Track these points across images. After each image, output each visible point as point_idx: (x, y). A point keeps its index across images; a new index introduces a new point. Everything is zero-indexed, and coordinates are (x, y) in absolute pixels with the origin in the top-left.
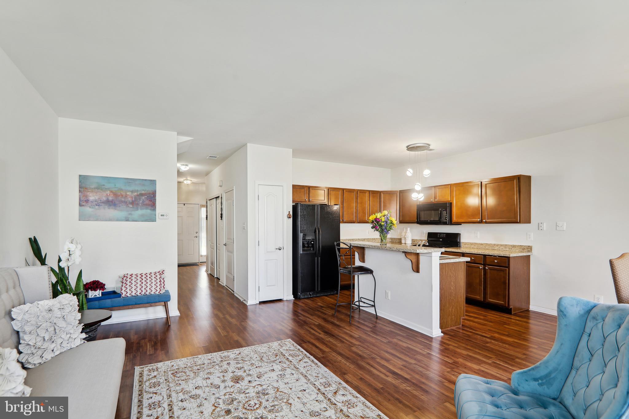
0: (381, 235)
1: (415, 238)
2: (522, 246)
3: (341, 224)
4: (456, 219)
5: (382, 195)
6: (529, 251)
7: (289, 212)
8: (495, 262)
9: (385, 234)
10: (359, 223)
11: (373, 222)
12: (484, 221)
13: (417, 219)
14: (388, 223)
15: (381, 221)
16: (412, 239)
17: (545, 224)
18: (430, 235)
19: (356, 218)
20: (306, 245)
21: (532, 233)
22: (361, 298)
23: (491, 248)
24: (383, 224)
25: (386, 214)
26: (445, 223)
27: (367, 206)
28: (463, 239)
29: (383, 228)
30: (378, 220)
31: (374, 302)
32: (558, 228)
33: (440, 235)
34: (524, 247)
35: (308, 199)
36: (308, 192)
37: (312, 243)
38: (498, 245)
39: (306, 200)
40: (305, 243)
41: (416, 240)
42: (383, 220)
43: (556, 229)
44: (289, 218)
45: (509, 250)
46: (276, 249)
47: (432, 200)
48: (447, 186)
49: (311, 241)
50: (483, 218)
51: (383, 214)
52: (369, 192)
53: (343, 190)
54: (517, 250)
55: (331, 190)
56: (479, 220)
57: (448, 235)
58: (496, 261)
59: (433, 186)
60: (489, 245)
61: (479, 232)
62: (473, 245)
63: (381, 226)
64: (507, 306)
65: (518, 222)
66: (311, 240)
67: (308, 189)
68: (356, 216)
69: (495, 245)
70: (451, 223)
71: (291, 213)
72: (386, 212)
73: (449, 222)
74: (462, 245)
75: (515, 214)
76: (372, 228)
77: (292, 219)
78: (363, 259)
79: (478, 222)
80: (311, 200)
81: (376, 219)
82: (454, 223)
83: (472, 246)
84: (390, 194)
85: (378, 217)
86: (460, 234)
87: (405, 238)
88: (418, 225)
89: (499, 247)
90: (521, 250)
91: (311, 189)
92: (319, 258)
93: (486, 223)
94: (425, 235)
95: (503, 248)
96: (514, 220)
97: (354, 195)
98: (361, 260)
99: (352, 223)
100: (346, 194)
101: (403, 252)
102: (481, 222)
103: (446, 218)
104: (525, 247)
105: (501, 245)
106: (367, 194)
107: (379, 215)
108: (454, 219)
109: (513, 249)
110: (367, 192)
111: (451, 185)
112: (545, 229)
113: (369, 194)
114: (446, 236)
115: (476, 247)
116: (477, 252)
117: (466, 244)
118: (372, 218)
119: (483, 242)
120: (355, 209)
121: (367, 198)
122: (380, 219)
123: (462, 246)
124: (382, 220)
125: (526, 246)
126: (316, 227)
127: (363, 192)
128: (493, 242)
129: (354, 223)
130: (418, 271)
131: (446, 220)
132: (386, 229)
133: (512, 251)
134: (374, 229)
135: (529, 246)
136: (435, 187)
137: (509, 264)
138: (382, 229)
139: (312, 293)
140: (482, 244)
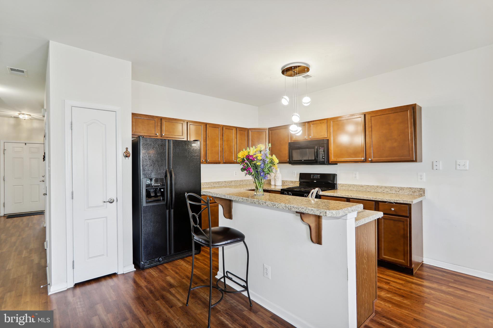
0: (255, 180)
1: (285, 179)
2: (412, 188)
3: (202, 165)
4: (334, 156)
5: (250, 132)
6: (421, 195)
7: (127, 149)
8: (391, 210)
9: (261, 180)
10: (225, 163)
11: (243, 161)
12: (370, 159)
13: (289, 159)
14: (267, 162)
15: (255, 159)
16: (282, 181)
17: (440, 162)
18: (302, 176)
19: (222, 157)
20: (152, 195)
21: (424, 173)
22: (226, 272)
23: (374, 190)
24: (258, 164)
25: (262, 149)
26: (323, 163)
27: (234, 143)
28: (339, 181)
29: (259, 170)
30: (251, 158)
31: (246, 282)
32: (458, 167)
33: (313, 176)
34: (414, 189)
35: (160, 133)
36: (159, 124)
37: (162, 190)
38: (381, 187)
39: (157, 134)
40: (152, 190)
41: (287, 181)
42: (260, 158)
43: (456, 169)
44: (126, 156)
45: (396, 193)
46: (104, 202)
47: (305, 137)
48: (324, 121)
49: (160, 189)
50: (367, 157)
51: (258, 149)
52: (236, 129)
53: (206, 124)
54: (405, 194)
55: (191, 124)
56: (363, 158)
57: (324, 176)
58: (393, 209)
59: (306, 122)
60: (371, 187)
61: (358, 172)
62: (351, 187)
63: (256, 167)
64: (409, 266)
65: (414, 160)
66: (160, 187)
67: (160, 120)
68: (222, 156)
69: (378, 187)
70: (327, 162)
71: (130, 150)
72: (262, 147)
73: (326, 162)
74: (339, 187)
75: (409, 151)
76: (243, 169)
77: (131, 158)
78: (229, 215)
79: (362, 161)
80: (163, 135)
81: (248, 157)
82: (332, 163)
83: (351, 189)
84: (259, 131)
85: (251, 154)
86: (336, 175)
87: (275, 179)
88: (290, 165)
89: (383, 189)
90: (411, 193)
91: (164, 122)
92: (172, 210)
93: (372, 162)
94: (296, 176)
95: (389, 190)
96: (408, 158)
97: (218, 132)
98: (227, 215)
99: (216, 163)
100: (209, 130)
101: (297, 212)
102: (365, 161)
103: (324, 157)
104: (416, 190)
105: (386, 187)
106: (234, 131)
107: (252, 151)
108: (332, 158)
109: (400, 191)
110: (234, 129)
111: (327, 119)
112: (441, 169)
113: (236, 131)
114: (320, 177)
115: (355, 189)
116: (367, 198)
117: (343, 185)
118: (242, 155)
119: (363, 184)
120: (221, 147)
121: (234, 135)
122: (254, 156)
123: (339, 189)
124: (258, 158)
125: (417, 188)
126: (168, 170)
127: (229, 128)
128: (376, 184)
129: (219, 163)
130: (319, 241)
131: (323, 159)
132: (263, 172)
133: (400, 194)
134: (245, 172)
135: (421, 189)
136: (308, 122)
137: (410, 213)
138: (257, 171)
139: (162, 258)
140: (362, 186)
